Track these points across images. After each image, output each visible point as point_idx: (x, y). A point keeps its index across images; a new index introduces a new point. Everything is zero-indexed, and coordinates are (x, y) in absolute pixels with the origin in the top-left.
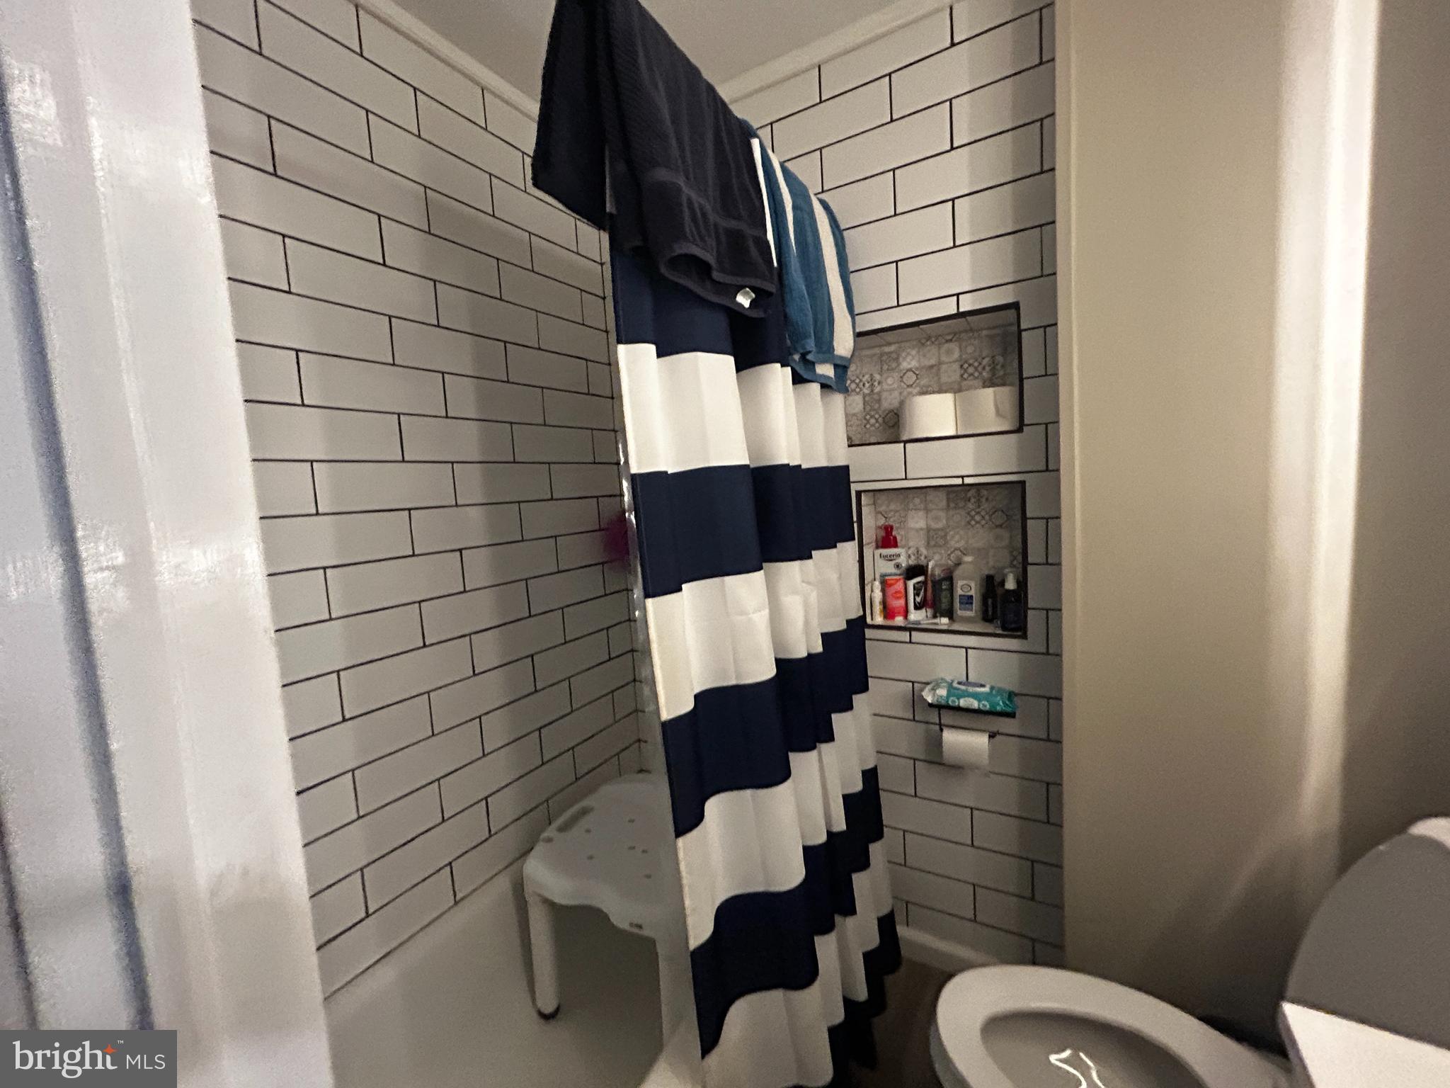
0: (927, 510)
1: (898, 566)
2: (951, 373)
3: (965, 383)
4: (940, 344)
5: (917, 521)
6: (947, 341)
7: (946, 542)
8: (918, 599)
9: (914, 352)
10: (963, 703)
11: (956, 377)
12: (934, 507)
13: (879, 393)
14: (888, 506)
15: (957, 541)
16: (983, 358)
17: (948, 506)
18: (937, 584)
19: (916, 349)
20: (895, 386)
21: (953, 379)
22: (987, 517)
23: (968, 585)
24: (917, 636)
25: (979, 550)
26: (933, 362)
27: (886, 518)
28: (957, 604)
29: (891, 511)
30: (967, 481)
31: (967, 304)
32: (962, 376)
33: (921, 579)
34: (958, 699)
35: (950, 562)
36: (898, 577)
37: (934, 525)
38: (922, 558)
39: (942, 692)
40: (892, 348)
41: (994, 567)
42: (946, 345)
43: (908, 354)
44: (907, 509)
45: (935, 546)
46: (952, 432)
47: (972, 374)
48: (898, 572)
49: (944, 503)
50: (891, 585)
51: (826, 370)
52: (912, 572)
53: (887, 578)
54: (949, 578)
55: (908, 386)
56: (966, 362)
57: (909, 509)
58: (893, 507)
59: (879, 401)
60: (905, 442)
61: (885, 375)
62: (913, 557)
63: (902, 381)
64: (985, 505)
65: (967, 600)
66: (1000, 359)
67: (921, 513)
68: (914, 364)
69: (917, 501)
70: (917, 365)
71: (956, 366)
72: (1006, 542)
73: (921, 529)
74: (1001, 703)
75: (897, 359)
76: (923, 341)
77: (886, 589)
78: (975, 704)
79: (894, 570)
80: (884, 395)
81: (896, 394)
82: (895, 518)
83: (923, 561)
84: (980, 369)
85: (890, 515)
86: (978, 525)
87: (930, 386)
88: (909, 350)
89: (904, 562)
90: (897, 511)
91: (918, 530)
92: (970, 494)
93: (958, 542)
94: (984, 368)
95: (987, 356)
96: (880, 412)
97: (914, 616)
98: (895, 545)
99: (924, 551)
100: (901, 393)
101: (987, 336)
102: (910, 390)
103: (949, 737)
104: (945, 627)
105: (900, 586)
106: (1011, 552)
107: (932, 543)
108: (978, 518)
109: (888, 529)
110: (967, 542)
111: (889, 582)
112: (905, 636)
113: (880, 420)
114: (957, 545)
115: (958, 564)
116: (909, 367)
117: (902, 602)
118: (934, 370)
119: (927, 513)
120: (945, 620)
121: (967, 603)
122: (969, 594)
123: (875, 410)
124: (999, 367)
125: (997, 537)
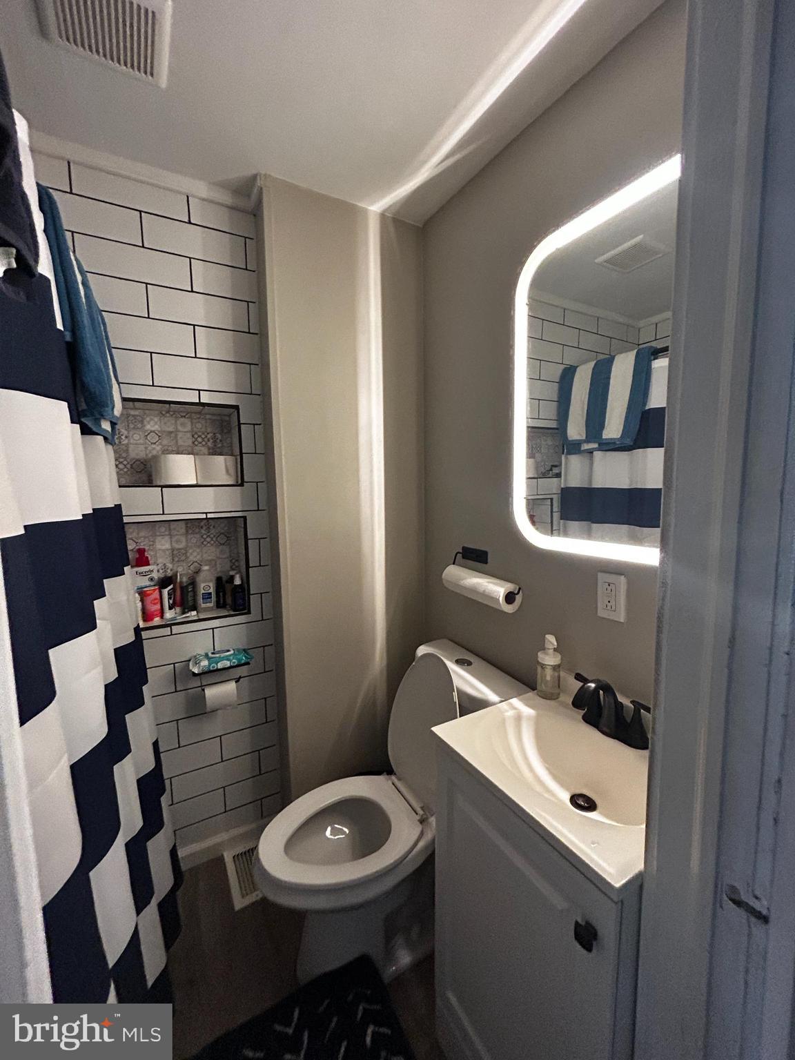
0: (171, 536)
1: (152, 579)
2: (185, 440)
3: (196, 448)
4: (176, 417)
5: (163, 544)
6: (182, 417)
7: (187, 558)
8: (171, 602)
9: (156, 419)
10: (220, 666)
11: (189, 442)
12: (176, 533)
13: (127, 445)
14: (138, 534)
15: (194, 556)
16: (208, 434)
17: (187, 531)
18: (183, 589)
19: (159, 417)
20: (141, 441)
21: (186, 444)
22: (214, 539)
23: (206, 585)
24: (176, 629)
25: (211, 561)
26: (171, 429)
27: (137, 543)
28: (200, 601)
29: (141, 537)
30: (210, 516)
31: (205, 398)
32: (193, 443)
33: (171, 587)
34: (217, 664)
35: (190, 571)
36: (153, 588)
37: (177, 546)
38: (169, 571)
39: (205, 663)
40: (137, 413)
41: (220, 571)
42: (182, 419)
43: (152, 419)
44: (154, 535)
45: (178, 561)
46: (194, 482)
47: (200, 443)
48: (152, 583)
49: (183, 531)
50: (149, 595)
51: (106, 426)
52: (164, 583)
53: (145, 589)
54: (193, 583)
55: (152, 443)
56: (196, 433)
57: (156, 536)
58: (142, 534)
59: (127, 451)
60: (162, 487)
61: (131, 433)
62: (161, 571)
63: (146, 439)
64: (213, 531)
65: (207, 596)
66: (219, 436)
67: (167, 538)
68: (156, 427)
69: (163, 529)
70: (159, 429)
71: (189, 435)
72: (227, 555)
73: (167, 550)
74: (244, 658)
75: (142, 422)
76: (164, 413)
77: (145, 598)
78: (227, 664)
79: (148, 583)
80: (131, 447)
81: (142, 447)
82: (145, 543)
83: (169, 573)
84: (206, 440)
85: (140, 541)
86: (209, 545)
87: (169, 446)
88: (152, 417)
89: (155, 575)
90: (147, 537)
91: (164, 551)
92: (202, 524)
93: (196, 557)
94: (209, 441)
95: (211, 433)
96: (129, 460)
97: (169, 614)
98: (148, 564)
99: (170, 566)
100: (146, 448)
101: (210, 419)
102: (154, 446)
103: (210, 692)
104: (196, 618)
105: (156, 594)
106: (231, 561)
107: (176, 559)
108: (208, 539)
109: (141, 552)
110: (202, 556)
111: (148, 592)
112: (167, 631)
113: (129, 466)
114: (195, 560)
115: (198, 572)
116: (153, 429)
117: (158, 607)
118: (173, 435)
119: (171, 538)
120: (194, 613)
121: (208, 598)
122: (210, 591)
123: (123, 458)
124: (218, 441)
125: (221, 552)
